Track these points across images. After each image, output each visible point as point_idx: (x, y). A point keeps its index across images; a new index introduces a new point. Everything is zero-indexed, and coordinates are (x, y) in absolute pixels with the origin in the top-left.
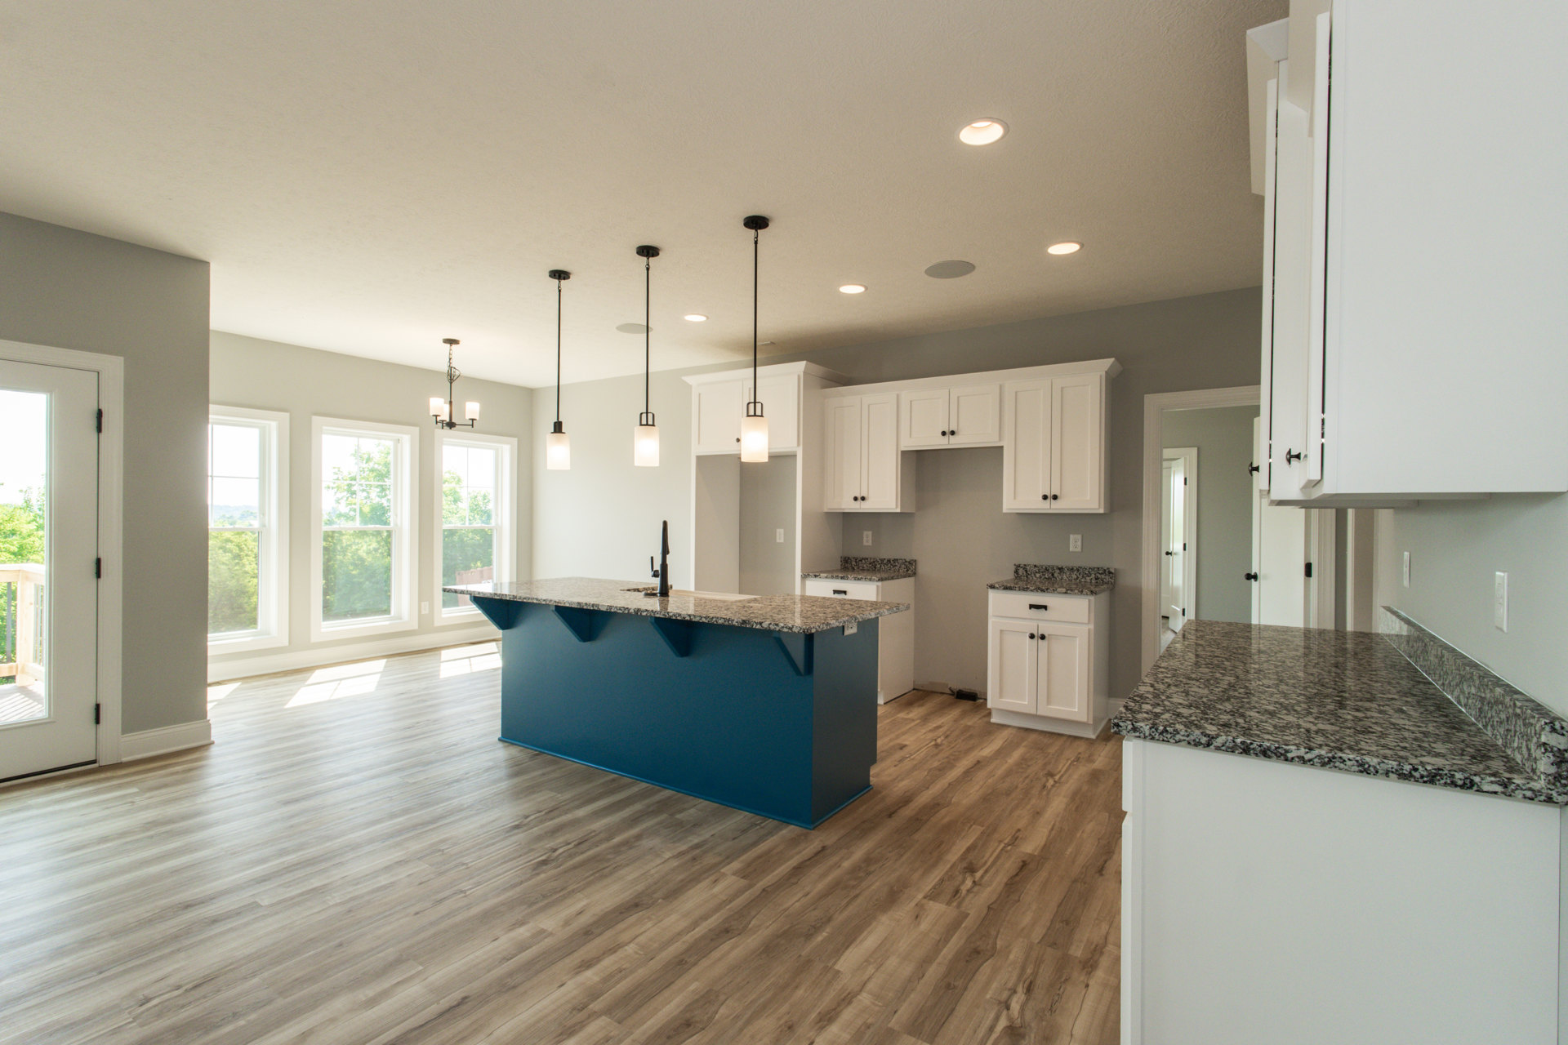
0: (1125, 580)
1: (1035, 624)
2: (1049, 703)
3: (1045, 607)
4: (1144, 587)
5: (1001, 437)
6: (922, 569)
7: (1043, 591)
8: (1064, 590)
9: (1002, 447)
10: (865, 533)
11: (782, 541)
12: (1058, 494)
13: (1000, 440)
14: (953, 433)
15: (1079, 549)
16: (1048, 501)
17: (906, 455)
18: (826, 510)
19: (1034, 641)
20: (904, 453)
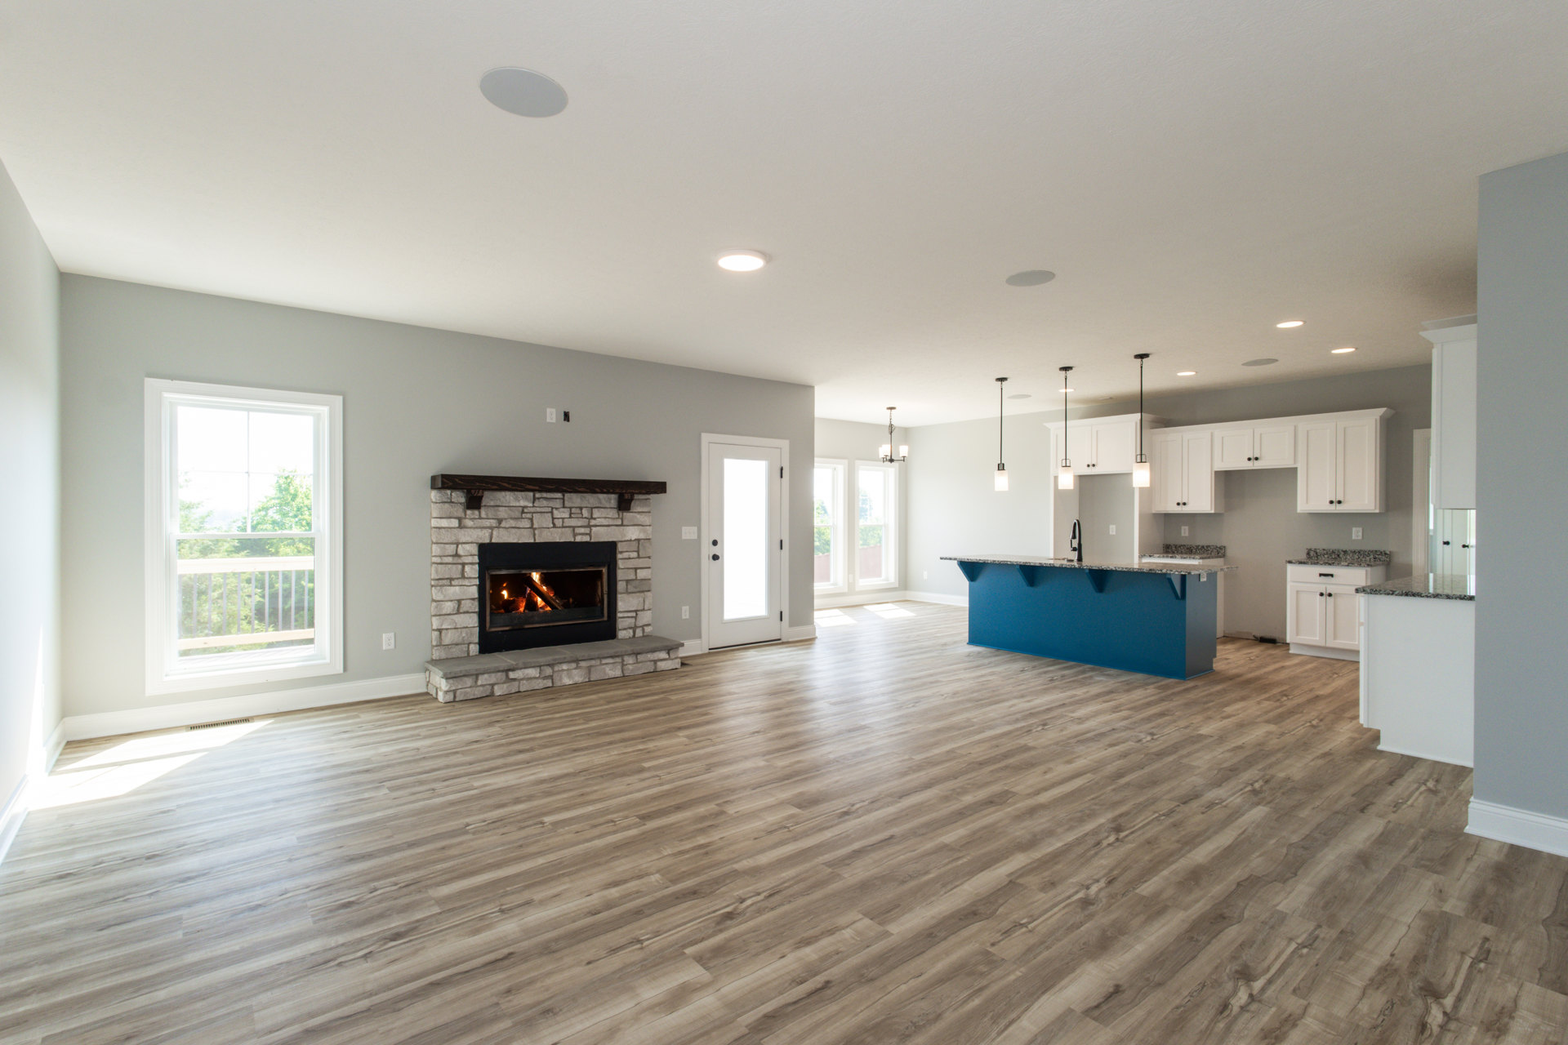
0: (1399, 559)
1: (1324, 586)
2: (1335, 638)
3: (1332, 575)
4: (1414, 563)
5: (1295, 462)
6: (1229, 552)
7: (1330, 564)
8: (1346, 564)
9: (1296, 468)
10: (1183, 528)
11: (1114, 533)
12: (1341, 499)
13: (1295, 463)
14: (1257, 459)
15: (1360, 538)
16: (1334, 504)
17: (1217, 473)
18: (1154, 512)
19: (1323, 598)
20: (1216, 472)
